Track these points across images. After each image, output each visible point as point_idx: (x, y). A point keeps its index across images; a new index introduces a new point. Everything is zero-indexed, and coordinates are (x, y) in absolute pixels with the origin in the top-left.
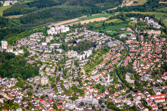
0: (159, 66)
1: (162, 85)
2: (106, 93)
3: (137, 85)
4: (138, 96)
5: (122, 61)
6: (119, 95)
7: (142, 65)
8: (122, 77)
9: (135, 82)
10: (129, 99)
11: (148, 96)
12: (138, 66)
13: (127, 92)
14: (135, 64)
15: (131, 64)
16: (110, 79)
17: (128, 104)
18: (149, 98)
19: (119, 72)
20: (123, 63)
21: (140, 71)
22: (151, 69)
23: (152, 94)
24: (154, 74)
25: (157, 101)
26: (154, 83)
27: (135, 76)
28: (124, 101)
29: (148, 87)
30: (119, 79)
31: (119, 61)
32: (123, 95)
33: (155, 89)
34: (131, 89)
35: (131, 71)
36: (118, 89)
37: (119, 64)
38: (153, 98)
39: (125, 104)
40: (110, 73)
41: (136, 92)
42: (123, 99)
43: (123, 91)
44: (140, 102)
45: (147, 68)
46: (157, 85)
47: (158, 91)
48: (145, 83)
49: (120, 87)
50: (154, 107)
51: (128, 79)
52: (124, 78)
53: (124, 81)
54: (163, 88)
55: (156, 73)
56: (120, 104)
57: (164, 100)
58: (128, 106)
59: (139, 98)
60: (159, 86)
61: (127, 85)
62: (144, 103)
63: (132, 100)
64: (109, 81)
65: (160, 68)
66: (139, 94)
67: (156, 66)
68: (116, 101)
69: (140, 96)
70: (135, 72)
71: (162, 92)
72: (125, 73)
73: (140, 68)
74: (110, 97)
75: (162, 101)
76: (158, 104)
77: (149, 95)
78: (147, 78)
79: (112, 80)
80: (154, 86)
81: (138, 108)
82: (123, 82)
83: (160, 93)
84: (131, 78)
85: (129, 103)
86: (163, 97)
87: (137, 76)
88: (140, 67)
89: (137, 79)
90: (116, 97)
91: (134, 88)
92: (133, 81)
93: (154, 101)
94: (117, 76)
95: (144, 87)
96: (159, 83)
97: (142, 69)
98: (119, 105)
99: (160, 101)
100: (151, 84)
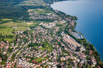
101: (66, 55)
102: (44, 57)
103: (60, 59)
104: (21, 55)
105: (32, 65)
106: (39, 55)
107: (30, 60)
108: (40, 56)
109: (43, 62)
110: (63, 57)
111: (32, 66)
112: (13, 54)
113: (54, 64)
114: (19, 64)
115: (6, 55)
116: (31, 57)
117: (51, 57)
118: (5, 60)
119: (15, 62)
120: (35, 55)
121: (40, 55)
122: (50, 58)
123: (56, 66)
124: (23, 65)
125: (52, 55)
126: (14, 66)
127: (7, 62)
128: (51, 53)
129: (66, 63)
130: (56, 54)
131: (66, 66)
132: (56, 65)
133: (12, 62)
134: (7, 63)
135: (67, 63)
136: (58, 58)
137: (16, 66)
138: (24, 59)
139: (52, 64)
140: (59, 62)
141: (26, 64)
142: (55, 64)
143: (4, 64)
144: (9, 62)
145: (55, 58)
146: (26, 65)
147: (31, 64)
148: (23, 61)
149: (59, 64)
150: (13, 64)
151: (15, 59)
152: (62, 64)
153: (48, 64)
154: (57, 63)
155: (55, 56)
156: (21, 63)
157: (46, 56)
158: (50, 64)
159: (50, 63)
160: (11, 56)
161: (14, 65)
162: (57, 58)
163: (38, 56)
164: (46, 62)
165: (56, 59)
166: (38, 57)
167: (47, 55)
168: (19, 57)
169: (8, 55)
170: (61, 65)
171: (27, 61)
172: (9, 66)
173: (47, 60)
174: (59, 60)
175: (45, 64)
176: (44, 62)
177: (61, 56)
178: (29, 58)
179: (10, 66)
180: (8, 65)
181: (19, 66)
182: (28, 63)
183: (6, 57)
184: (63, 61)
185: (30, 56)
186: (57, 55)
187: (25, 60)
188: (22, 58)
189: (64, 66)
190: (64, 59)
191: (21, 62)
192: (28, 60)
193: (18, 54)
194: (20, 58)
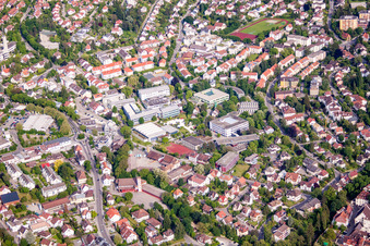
0: (105, 10)
1: (114, 46)
2: (3, 73)
3: (64, 51)
4: (68, 71)
5: (29, 10)
6: (32, 75)
7: (70, 13)
8: (32, 40)
9: (61, 46)
10: (53, 79)
11: (89, 69)
12: (64, 15)
13: (46, 67)
14: (56, 11)
15: (48, 13)
16: (9, 46)
17: (51, 89)
18: (91, 73)
19: (25, 31)
20: (31, 12)
21: (68, 24)
22: (90, 17)
23: (95, 63)
24: (97, 26)
25: (106, 77)
26: (98, 44)
27: (60, 34)
28: (42, 85)
29: (88, 53)
30: (27, 44)
31: (24, 10)
32: (38, 73)
33: (101, 55)
34: (54, 60)
35: (50, 26)
36: (28, 64)
37: (25, 15)
38: (98, 72)
39: (45, 89)
40: (8, 34)
41: (64, 64)
42: (39, 80)
43: (39, 66)
44: (75, 82)
45: (81, 17)
46: (104, 47)
47: (107, 58)
48: (81, 47)
49: (32, 59)
50: (100, 87)
51: (45, 40)
52: (38, 40)
53: (37, 47)
54: (117, 51)
55: (101, 25)
56: (35, 90)
57: (120, 72)
58: (51, 92)
59: (71, 75)
60: (108, 48)
61: (46, 53)
62: (82, 83)
63: (58, 81)
64: (6, 50)
65: (106, 13)
66: (71, 67)
67: (100, 12)
68: (26, 87)
69: (73, 70)
70: (59, 27)
71: (115, 59)
72: (39, 31)
73: (67, 19)
74: (13, 80)
75: (116, 75)
76: (110, 82)
77: (91, 68)
78: (84, 35)
79: (14, 47)
80: (99, 50)
81: (71, 93)
82: (36, 49)
83: (110, 61)
84: (52, 40)
85: (53, 86)
86: (117, 66)
87: (62, 35)
88: (67, 16)
89: (63, 39)
90: (26, 80)
91: (59, 57)
92: (56, 46)
93: (100, 76)
94: (23, 40)
95: (80, 54)
96: (108, 43)
97: (72, 20)
98: (33, 94)
99: (112, 75)
100: (93, 47)
101: (361, 8)
102: (277, 17)
103: (338, 23)
104: (192, 10)
105: (233, 47)
106: (257, 8)
107: (224, 27)
108: (261, 14)
109: (272, 35)
110: (349, 14)
111: (232, 52)
112: (162, 6)
113: (313, 44)
114: (187, 42)
115: (137, 10)
116: (230, 16)
117: (302, 18)
118: (134, 30)
119: (170, 36)
120: (242, 10)
121: (262, 9)
122: (298, 22)
123: (324, 49)
124: (198, 47)
125: (307, 7)
126: (168, 52)
127: (140, 36)
128: (302, 3)
129: (361, 39)
130: (324, 6)
131: (359, 51)
132: (321, 47)
133: (161, 37)
134: (142, 39)
135: (366, 40)
136: (329, 19)
137: (175, 52)
138: (201, 26)
139: (308, 42)
140: (336, 37)
141: (211, 43)
142: (319, 43)
143: (131, 42)
144: (147, 38)
145: (319, 20)
146: (209, 47)
147: (230, 43)
148: (199, 32)
149: (336, 45)
150: (161, 45)
151: (172, 27)
152: (344, 43)
153: (293, 45)
154: (327, 39)
155: (319, 12)
156: (194, 39)
157: (285, 11)
158: (299, 45)
159: (299, 40)
160: (157, 12)
161: (167, 48)
162: (324, 20)
163: (255, 15)
164: (285, 36)
165: (322, 24)
166: (252, 15)
167: (289, 10)
168: (185, 16)
169: (144, 10)
170: (341, 47)
171: (215, 33)
172: (148, 50)
173: (289, 29)
174: (332, 29)
175: (280, 42)
176: (278, 37)
177: (340, 13)
178: (222, 19)
179: (152, 52)
180: (146, 46)
181: (184, 50)
182: (219, 40)
183: (138, 18)
184: (350, 32)
185: (223, 13)
186: (327, 8)
187: (205, 29)
188: (195, 23)
189: (352, 53)
190: (354, 24)
191: (191, 37)
192: (217, 28)
193: (180, 5)
194: (189, 20)
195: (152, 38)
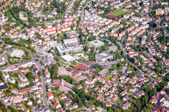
0: (49, 3)
1: (53, 19)
2: (2, 31)
3: (30, 21)
4: (32, 30)
5: (14, 2)
6: (15, 32)
7: (33, 4)
8: (16, 16)
9: (29, 19)
10: (24, 34)
11: (41, 30)
12: (30, 5)
13: (22, 28)
14: (27, 3)
15: (23, 4)
16: (5, 18)
17: (24, 38)
18: (42, 31)
19: (12, 12)
20: (15, 3)
21: (32, 9)
22: (42, 6)
23: (44, 27)
24: (45, 10)
25: (49, 33)
26: (46, 19)
28: (20, 36)
29: (41, 22)
30: (13, 18)
31: (12, 2)
32: (18, 31)
33: (47, 23)
34: (25, 25)
35: (24, 10)
36: (13, 27)
37: (12, 5)
38: (45, 31)
39: (21, 38)
40: (5, 13)
41: (30, 27)
42: (18, 34)
43: (18, 28)
44: (34, 36)
45: (38, 6)
46: (48, 20)
47: (49, 25)
48: (38, 20)
49: (15, 25)
50: (46, 38)
51: (21, 16)
52: (18, 16)
53: (18, 19)
54: (54, 22)
55: (47, 10)
56: (16, 39)
57: (55, 32)
58: (24, 40)
59: (33, 32)
60: (50, 21)
61: (22, 22)
62: (38, 36)
63: (27, 35)
64: (4, 20)
65: (50, 5)
66: (33, 29)
67: (47, 4)
68: (12, 37)
69: (34, 30)
70: (28, 10)
71: (53, 26)
72: (19, 12)
73: (32, 7)
74: (6, 34)
75: (53, 32)
76: (50, 36)
77: (42, 29)
78: (39, 14)
79: (7, 19)
80: (46, 21)
81: (33, 40)
83: (51, 26)
84: (25, 16)
85: (24, 37)
86: (54, 29)
87: (29, 14)
89: (30, 16)
90: (12, 34)
91: (27, 24)
92: (26, 19)
93: (46, 33)
94: (11, 16)
95: (37, 23)
96: (50, 18)
97: (34, 7)
98: (16, 40)
99: (51, 33)
100: (43, 19)
101: (166, 5)
102: (127, 8)
103: (155, 12)
104: (89, 4)
105: (107, 21)
106: (118, 4)
107: (103, 12)
108: (120, 7)
109: (125, 16)
110: (160, 8)
111: (106, 23)
112: (75, 2)
113: (143, 21)
114: (86, 19)
115: (64, 4)
116: (106, 7)
117: (139, 9)
118: (62, 12)
119: (78, 15)
120: (111, 5)
121: (121, 5)
122: (137, 11)
123: (148, 23)
124: (91, 21)
125: (141, 4)
126: (77, 23)
127: (65, 15)
128: (139, 2)
129: (165, 19)
130: (149, 4)
131: (164, 25)
133: (74, 16)
134: (66, 17)
135: (167, 20)
136: (151, 10)
137: (81, 23)
138: (93, 11)
139: (141, 20)
140: (154, 18)
141: (97, 19)
142: (146, 21)
143: (60, 18)
144: (68, 17)
145: (146, 10)
146: (96, 21)
147: (105, 19)
148: (92, 14)
149: (154, 21)
150: (74, 20)
151: (79, 11)
152: (158, 21)
153: (134, 21)
154: (150, 19)
155: (147, 6)
157: (131, 6)
158: (137, 21)
159: (137, 19)
160: (72, 5)
161: (77, 21)
162: (149, 10)
164: (130, 17)
165: (147, 12)
166: (116, 7)
167: (133, 5)
168: (85, 7)
169: (67, 3)
170: (156, 23)
171: (99, 15)
172: (68, 22)
173: (132, 14)
174: (152, 14)
175: (128, 20)
176: (128, 17)
177: (156, 7)
178: (102, 9)
179: (70, 23)
180: (67, 20)
181: (85, 22)
182: (101, 18)
183: (64, 7)
184: (161, 16)
185: (103, 6)
186: (150, 5)
187: (95, 13)
188: (90, 10)
189: (161, 25)
190: (162, 12)
191: (88, 16)
192: (100, 13)
193: (83, 2)
194: (87, 9)
195: (70, 16)
